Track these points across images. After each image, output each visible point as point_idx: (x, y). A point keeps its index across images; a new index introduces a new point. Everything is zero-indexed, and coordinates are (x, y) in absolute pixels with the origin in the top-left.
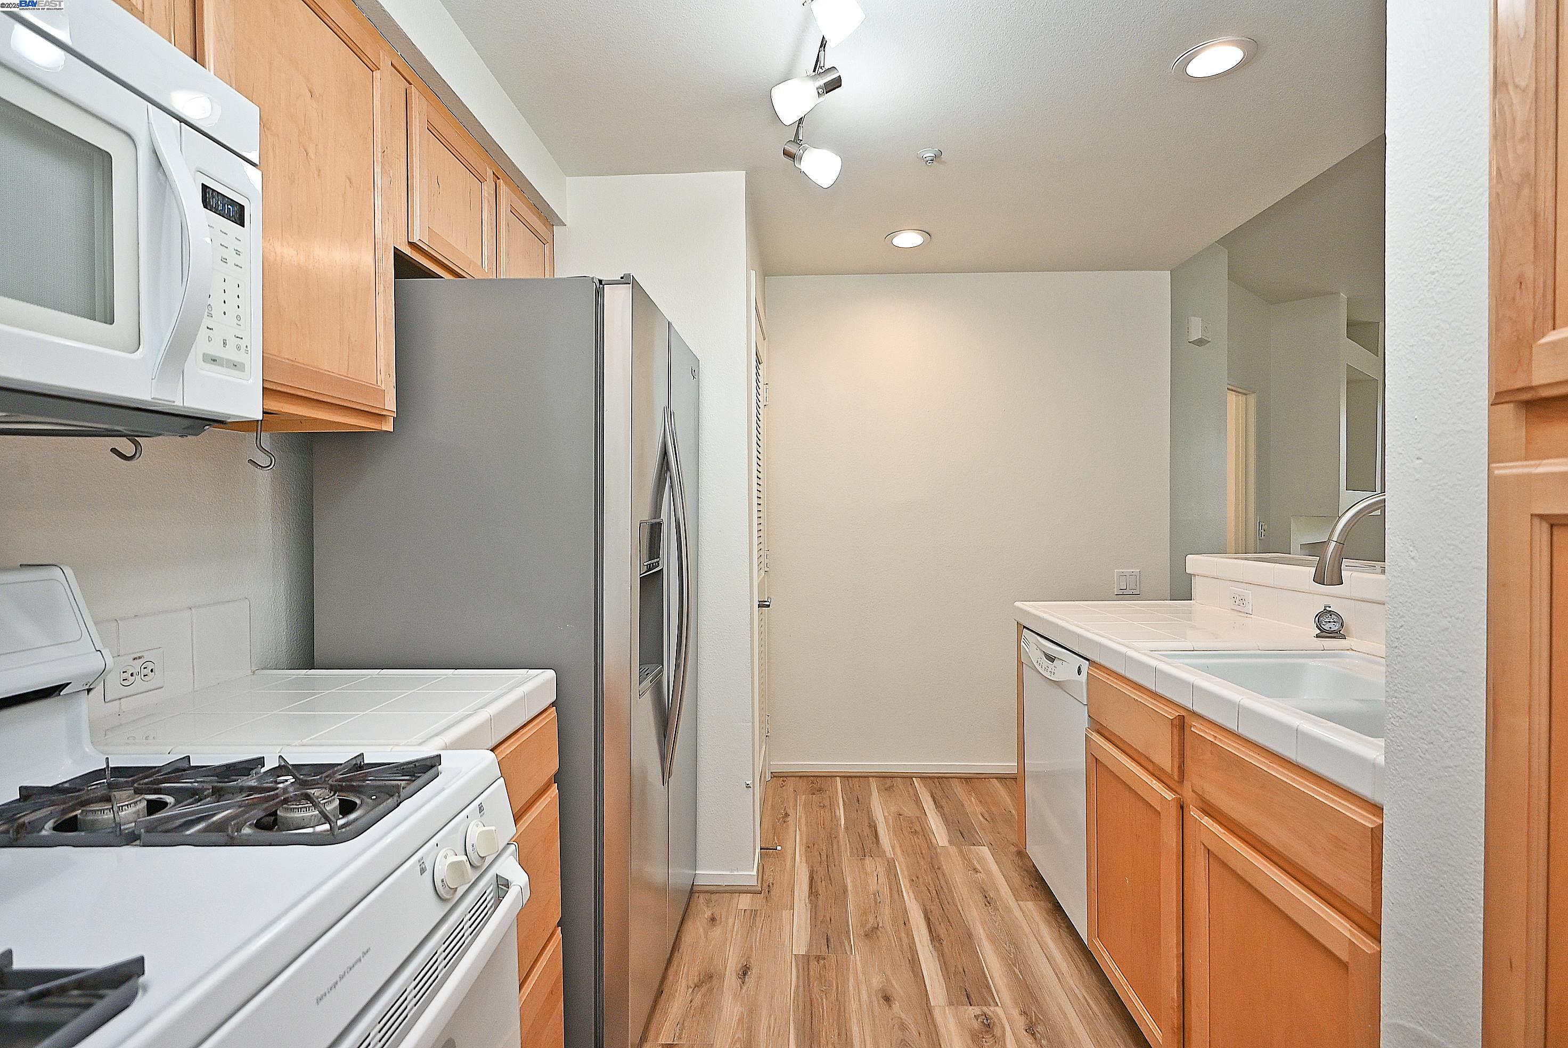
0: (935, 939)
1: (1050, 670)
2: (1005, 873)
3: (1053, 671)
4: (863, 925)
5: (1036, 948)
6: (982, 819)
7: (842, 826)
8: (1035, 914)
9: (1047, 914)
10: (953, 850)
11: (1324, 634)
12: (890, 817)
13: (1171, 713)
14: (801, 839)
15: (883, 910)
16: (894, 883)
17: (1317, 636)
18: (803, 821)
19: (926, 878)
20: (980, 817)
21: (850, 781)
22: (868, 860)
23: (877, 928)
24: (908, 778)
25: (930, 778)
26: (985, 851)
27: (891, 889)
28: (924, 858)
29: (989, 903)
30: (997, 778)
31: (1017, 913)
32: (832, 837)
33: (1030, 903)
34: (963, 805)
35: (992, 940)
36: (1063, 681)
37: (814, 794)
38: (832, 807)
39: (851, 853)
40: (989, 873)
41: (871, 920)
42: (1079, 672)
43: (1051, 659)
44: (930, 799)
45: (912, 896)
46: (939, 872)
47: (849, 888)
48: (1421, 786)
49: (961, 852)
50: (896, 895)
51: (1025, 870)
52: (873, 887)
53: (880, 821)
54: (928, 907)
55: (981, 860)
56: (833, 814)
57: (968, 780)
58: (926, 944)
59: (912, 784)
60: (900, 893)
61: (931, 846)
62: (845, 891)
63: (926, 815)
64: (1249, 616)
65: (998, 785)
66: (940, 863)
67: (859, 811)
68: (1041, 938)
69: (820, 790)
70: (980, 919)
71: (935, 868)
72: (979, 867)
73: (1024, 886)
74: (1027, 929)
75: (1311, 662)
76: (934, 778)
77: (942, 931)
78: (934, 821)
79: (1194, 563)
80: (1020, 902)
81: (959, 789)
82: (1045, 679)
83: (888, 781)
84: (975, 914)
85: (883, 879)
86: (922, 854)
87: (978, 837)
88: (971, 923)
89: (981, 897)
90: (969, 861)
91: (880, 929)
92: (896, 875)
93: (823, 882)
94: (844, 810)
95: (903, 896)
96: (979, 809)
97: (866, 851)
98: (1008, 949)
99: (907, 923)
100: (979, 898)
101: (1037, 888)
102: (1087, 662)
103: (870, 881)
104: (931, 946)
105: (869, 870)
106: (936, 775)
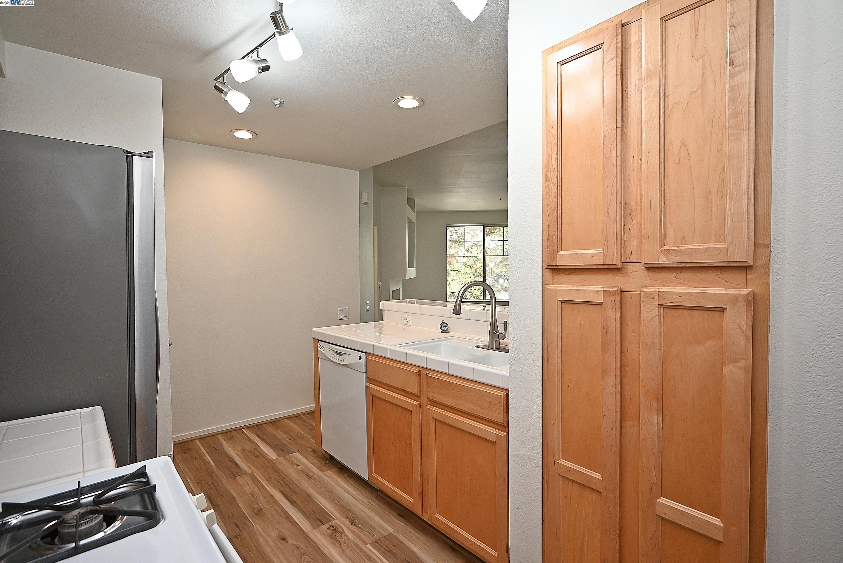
0: (293, 503)
1: (340, 359)
2: (311, 462)
3: (342, 360)
4: (253, 510)
5: (339, 489)
6: (288, 440)
7: (214, 466)
8: (333, 475)
9: (338, 473)
10: (281, 459)
11: (443, 331)
12: (240, 453)
13: (416, 370)
14: (191, 479)
15: (259, 499)
16: (259, 485)
17: (441, 332)
18: (187, 470)
19: (274, 477)
20: (287, 439)
21: (205, 440)
22: (238, 478)
23: (261, 509)
24: (239, 430)
25: (251, 427)
26: (297, 454)
27: (259, 488)
28: (268, 467)
29: (310, 478)
30: (286, 419)
31: (325, 477)
32: (210, 473)
33: (328, 471)
34: (276, 436)
35: (320, 493)
36: (350, 364)
37: (185, 453)
38: (201, 457)
39: (226, 477)
40: (304, 464)
41: (256, 506)
42: (360, 359)
43: (338, 353)
44: (258, 439)
45: (271, 487)
46: (280, 472)
47: (235, 495)
48: (521, 379)
49: (286, 459)
50: (263, 490)
51: (320, 458)
52: (247, 490)
53: (235, 457)
54: (282, 490)
55: (297, 459)
56: (204, 460)
57: (272, 423)
58: (290, 507)
59: (243, 432)
60: (264, 488)
61: (269, 461)
62: (233, 498)
63: (259, 446)
64: (409, 326)
65: (289, 421)
66: (278, 467)
67: (219, 455)
68: (340, 484)
69: (188, 450)
70: (310, 486)
71: (277, 471)
72: (298, 463)
73: (322, 465)
74: (332, 483)
75: (444, 343)
76: (254, 426)
77: (294, 498)
78: (265, 448)
79: (384, 305)
80: (324, 472)
81: (270, 429)
82: (338, 364)
83: (229, 434)
84: (306, 484)
85: (251, 484)
86: (266, 466)
87: (291, 450)
88: (306, 490)
89: (305, 476)
90: (292, 461)
91: (263, 509)
92: (258, 480)
93: (218, 498)
94: (210, 456)
95: (266, 489)
96: (285, 436)
97: (235, 474)
98: (328, 494)
99: (275, 501)
100: (305, 477)
101: (329, 464)
102: (365, 354)
103: (245, 488)
104: (293, 507)
105: (241, 483)
106: (254, 424)
